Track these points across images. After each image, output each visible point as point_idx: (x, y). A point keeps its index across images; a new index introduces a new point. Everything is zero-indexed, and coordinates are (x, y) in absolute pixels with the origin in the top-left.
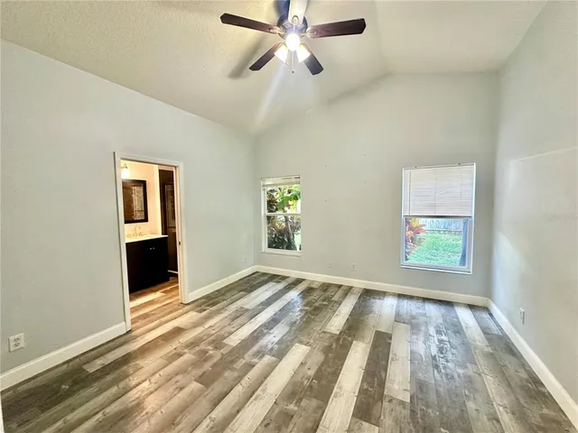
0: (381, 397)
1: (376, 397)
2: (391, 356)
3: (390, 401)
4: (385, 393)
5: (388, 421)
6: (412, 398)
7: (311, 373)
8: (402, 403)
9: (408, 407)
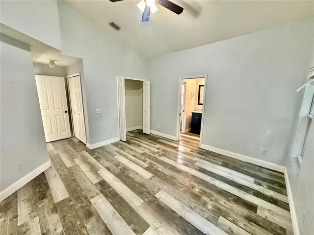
0: (102, 192)
1: (103, 190)
2: (118, 214)
3: (97, 194)
4: (101, 194)
5: (93, 188)
6: (90, 203)
7: (131, 175)
8: (92, 197)
9: (89, 198)
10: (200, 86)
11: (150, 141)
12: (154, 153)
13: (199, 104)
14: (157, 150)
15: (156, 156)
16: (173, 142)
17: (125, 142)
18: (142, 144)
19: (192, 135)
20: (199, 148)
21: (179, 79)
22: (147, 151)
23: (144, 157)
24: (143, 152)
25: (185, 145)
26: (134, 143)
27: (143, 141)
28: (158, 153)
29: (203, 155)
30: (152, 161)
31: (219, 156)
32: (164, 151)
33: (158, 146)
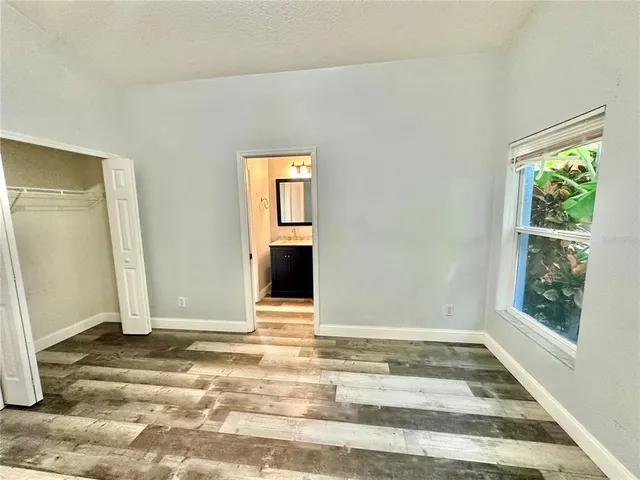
10: (278, 182)
11: (160, 362)
12: (190, 412)
13: (280, 224)
14: (198, 395)
15: (205, 422)
16: (241, 341)
17: (37, 407)
18: (130, 389)
19: (279, 304)
20: (316, 337)
21: (239, 158)
22: (157, 414)
23: (153, 455)
24: (139, 428)
25: (278, 339)
26: (91, 397)
27: (132, 373)
28: (206, 403)
29: (335, 356)
30: (195, 462)
31: (369, 346)
32: (225, 386)
33: (197, 371)
